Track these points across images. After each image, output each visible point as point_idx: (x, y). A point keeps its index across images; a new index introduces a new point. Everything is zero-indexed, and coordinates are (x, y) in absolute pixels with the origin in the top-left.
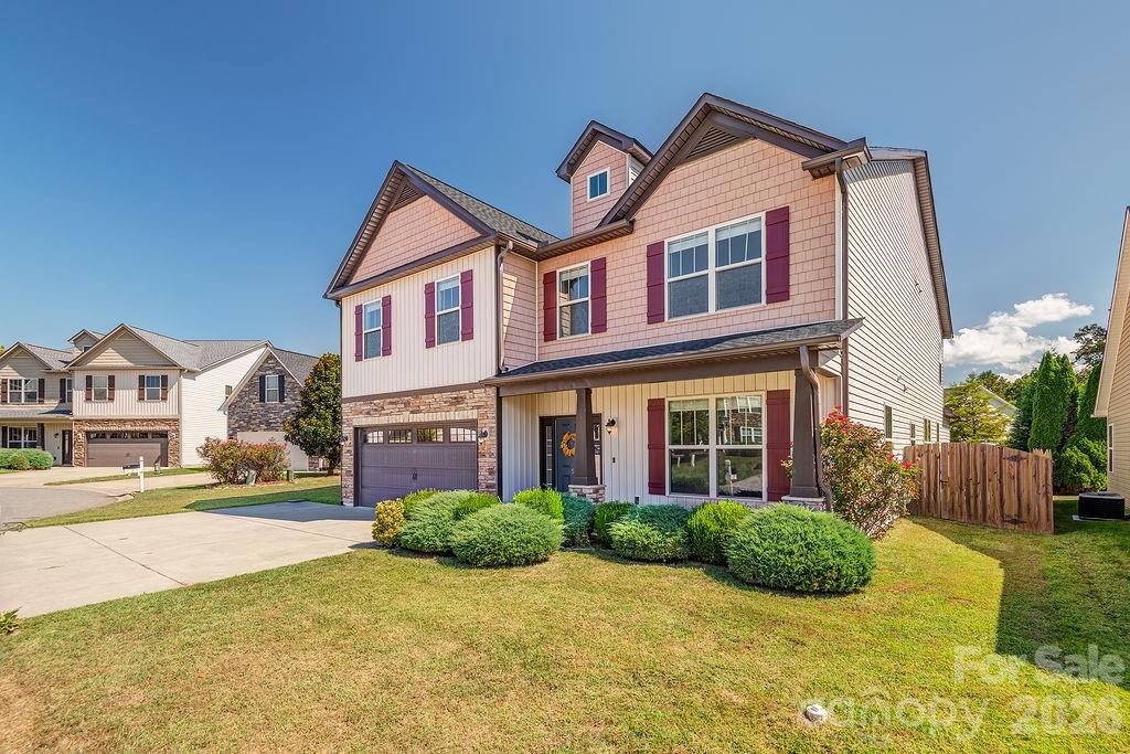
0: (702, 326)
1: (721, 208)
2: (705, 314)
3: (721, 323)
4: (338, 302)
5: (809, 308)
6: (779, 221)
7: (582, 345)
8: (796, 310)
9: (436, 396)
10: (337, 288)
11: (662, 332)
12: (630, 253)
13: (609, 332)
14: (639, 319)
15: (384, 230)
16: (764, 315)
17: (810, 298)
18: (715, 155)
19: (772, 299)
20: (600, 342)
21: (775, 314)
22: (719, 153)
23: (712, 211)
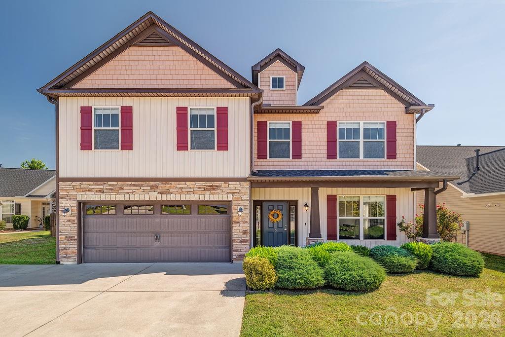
0: (357, 164)
1: (366, 114)
2: (359, 159)
3: (365, 164)
4: (54, 99)
5: (404, 164)
6: (392, 126)
7: (285, 164)
8: (399, 164)
9: (188, 183)
10: (56, 87)
11: (335, 164)
12: (316, 123)
13: (303, 159)
14: (321, 156)
15: (121, 57)
16: (385, 164)
17: (404, 160)
18: (363, 90)
19: (389, 157)
20: (297, 164)
21: (390, 164)
22: (365, 90)
23: (362, 114)
